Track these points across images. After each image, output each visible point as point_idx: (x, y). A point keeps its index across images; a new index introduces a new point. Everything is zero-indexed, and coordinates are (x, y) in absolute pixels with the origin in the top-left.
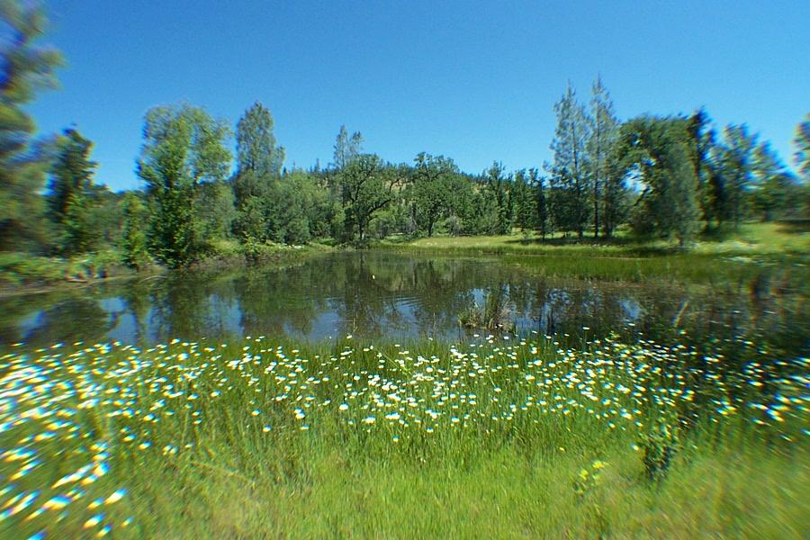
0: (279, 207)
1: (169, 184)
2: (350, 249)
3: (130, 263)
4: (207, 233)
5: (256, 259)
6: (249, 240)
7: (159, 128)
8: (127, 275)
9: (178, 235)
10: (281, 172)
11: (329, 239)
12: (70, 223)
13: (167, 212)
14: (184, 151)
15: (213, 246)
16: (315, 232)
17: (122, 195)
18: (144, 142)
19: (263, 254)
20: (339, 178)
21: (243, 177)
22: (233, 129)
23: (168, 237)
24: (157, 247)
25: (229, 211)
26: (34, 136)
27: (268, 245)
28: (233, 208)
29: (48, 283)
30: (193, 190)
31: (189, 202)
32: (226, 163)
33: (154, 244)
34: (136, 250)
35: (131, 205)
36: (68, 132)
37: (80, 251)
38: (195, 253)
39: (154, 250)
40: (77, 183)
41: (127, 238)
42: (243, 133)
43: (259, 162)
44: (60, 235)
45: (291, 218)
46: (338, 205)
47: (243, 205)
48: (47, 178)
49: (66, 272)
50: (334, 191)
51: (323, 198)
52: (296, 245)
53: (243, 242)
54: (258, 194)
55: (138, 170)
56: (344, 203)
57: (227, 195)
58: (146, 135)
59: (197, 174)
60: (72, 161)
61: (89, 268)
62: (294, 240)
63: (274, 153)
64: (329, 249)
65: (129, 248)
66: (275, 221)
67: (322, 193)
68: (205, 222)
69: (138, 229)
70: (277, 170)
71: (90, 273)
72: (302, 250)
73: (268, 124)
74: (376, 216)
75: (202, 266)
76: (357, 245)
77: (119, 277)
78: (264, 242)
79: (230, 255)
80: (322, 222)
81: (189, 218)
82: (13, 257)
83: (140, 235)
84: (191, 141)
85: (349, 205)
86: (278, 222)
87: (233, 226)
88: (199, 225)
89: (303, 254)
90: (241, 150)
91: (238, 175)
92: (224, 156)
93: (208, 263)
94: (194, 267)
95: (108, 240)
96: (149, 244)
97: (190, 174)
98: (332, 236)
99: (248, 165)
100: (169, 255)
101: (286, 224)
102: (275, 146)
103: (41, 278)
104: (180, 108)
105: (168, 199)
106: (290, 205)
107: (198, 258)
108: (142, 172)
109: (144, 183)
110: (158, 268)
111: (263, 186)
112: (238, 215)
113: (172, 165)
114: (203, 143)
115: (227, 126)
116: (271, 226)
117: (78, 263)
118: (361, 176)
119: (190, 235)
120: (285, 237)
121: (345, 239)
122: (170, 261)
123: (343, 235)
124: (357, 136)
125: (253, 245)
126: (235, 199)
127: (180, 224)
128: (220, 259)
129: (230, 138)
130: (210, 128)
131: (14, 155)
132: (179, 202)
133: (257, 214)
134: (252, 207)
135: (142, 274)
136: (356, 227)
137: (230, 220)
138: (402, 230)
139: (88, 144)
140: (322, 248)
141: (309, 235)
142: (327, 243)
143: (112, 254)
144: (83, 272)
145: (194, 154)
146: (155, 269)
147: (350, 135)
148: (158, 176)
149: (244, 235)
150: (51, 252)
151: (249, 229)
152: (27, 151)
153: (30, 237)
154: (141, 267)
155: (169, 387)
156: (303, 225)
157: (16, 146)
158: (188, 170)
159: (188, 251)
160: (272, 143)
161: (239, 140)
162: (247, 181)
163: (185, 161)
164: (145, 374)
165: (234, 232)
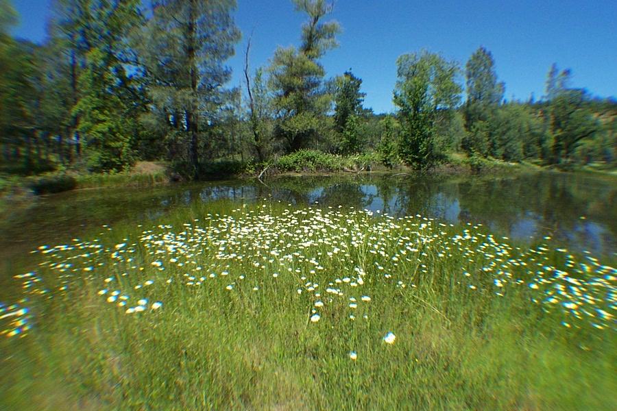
0: (499, 130)
1: (416, 108)
2: (556, 170)
3: (386, 163)
4: (443, 146)
5: (479, 169)
6: (475, 154)
7: (409, 69)
8: (383, 170)
9: (422, 146)
10: (502, 103)
11: (538, 160)
12: (348, 133)
13: (415, 129)
14: (427, 86)
15: (447, 157)
16: (528, 153)
17: (383, 116)
18: (399, 79)
19: (485, 166)
20: (551, 109)
21: (473, 106)
22: (464, 68)
23: (415, 147)
24: (406, 154)
25: (460, 131)
26: (326, 78)
27: (489, 160)
28: (464, 129)
29: (332, 171)
30: (435, 114)
31: (431, 123)
32: (459, 94)
33: (404, 151)
34: (391, 154)
35: (389, 123)
36: (346, 74)
37: (353, 152)
38: (433, 160)
39: (404, 156)
40: (353, 108)
41: (386, 145)
42: (472, 71)
43: (485, 93)
44: (341, 140)
45: (510, 140)
46: (548, 132)
47: (472, 127)
48: (334, 104)
49: (343, 164)
50: (546, 120)
51: (536, 125)
52: (512, 162)
53: (469, 156)
54: (484, 119)
55: (394, 99)
56: (554, 130)
57: (459, 119)
58: (400, 75)
59: (437, 102)
60: (350, 92)
61: (358, 164)
62: (510, 158)
63: (497, 87)
64: (538, 168)
65: (387, 152)
66: (496, 141)
67: (536, 121)
68: (442, 138)
69: (393, 140)
70: (498, 101)
71: (358, 167)
72: (515, 167)
73: (492, 63)
74: (582, 144)
75: (437, 170)
76: (561, 167)
77: (378, 171)
78: (486, 157)
79: (459, 165)
80: (534, 145)
81: (430, 134)
82: (312, 153)
83: (394, 144)
84: (432, 78)
85: (559, 133)
86: (499, 144)
87: (462, 142)
88: (437, 140)
89: (517, 170)
90: (470, 84)
91: (469, 103)
92: (458, 89)
93: (442, 168)
94: (431, 170)
95: (371, 146)
96: (400, 151)
97: (432, 102)
98: (542, 158)
99: (476, 96)
100: (414, 159)
101: (505, 145)
102: (498, 81)
103: (327, 167)
104: (423, 53)
105: (416, 120)
106: (509, 129)
107: (435, 164)
108: (398, 100)
109: (399, 108)
110: (405, 168)
111: (488, 113)
112: (467, 134)
113: (419, 95)
114: (441, 79)
115: (459, 66)
116: (493, 145)
117: (352, 159)
118: (570, 108)
119: (430, 147)
120: (503, 155)
121: (552, 162)
122: (414, 164)
123: (551, 158)
124: (567, 72)
125: (477, 158)
126: (465, 122)
127: (424, 138)
128: (451, 167)
129: (462, 75)
130: (446, 67)
131: (315, 90)
132: (424, 122)
133: (482, 135)
134: (478, 129)
135: (393, 171)
136: (563, 152)
137: (461, 138)
138: (604, 159)
139: (360, 81)
140: (532, 167)
141: (523, 155)
142: (536, 163)
143: (375, 156)
144: (355, 166)
145: (434, 87)
146: (404, 169)
147: (561, 72)
148: (409, 104)
149: (470, 150)
150: (335, 151)
151: (475, 146)
152: (322, 87)
153: (322, 141)
154: (393, 166)
155: (411, 244)
156: (519, 146)
157: (315, 84)
158: (431, 98)
159: (428, 157)
160: (496, 79)
161: (469, 77)
162: (475, 109)
163: (429, 92)
164: (396, 233)
165: (463, 147)
